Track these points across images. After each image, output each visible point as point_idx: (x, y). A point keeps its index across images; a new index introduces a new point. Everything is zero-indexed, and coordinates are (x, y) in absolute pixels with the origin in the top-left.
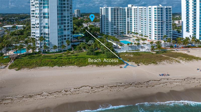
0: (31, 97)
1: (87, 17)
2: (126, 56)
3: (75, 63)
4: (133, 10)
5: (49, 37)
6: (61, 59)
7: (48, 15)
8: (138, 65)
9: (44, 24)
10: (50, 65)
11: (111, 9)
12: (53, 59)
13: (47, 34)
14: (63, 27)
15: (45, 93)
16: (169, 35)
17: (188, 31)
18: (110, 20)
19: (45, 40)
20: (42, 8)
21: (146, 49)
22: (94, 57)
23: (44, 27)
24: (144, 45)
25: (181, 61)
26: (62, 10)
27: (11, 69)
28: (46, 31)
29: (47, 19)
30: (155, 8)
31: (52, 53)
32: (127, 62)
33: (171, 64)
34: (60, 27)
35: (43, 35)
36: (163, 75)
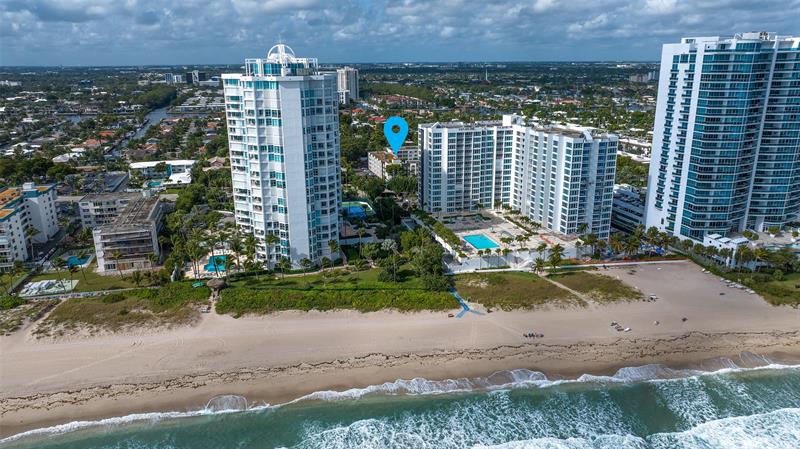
0: (282, 370)
1: (384, 102)
2: (470, 284)
3: (354, 304)
4: (515, 136)
5: (287, 234)
6: (322, 291)
7: (284, 178)
8: (489, 312)
9: (274, 201)
10: (300, 308)
11: (450, 135)
12: (304, 292)
13: (282, 226)
14: (319, 207)
15: (304, 365)
16: (601, 219)
17: (658, 206)
18: (445, 167)
19: (278, 241)
20: (268, 158)
21: (525, 264)
22: (395, 287)
23: (275, 208)
24: (523, 253)
25: (590, 302)
26: (315, 164)
27: (222, 313)
28: (280, 218)
29: (282, 189)
30: (569, 145)
31: (296, 272)
32: (466, 302)
33: (563, 310)
34: (313, 207)
35: (272, 228)
36: (531, 335)
